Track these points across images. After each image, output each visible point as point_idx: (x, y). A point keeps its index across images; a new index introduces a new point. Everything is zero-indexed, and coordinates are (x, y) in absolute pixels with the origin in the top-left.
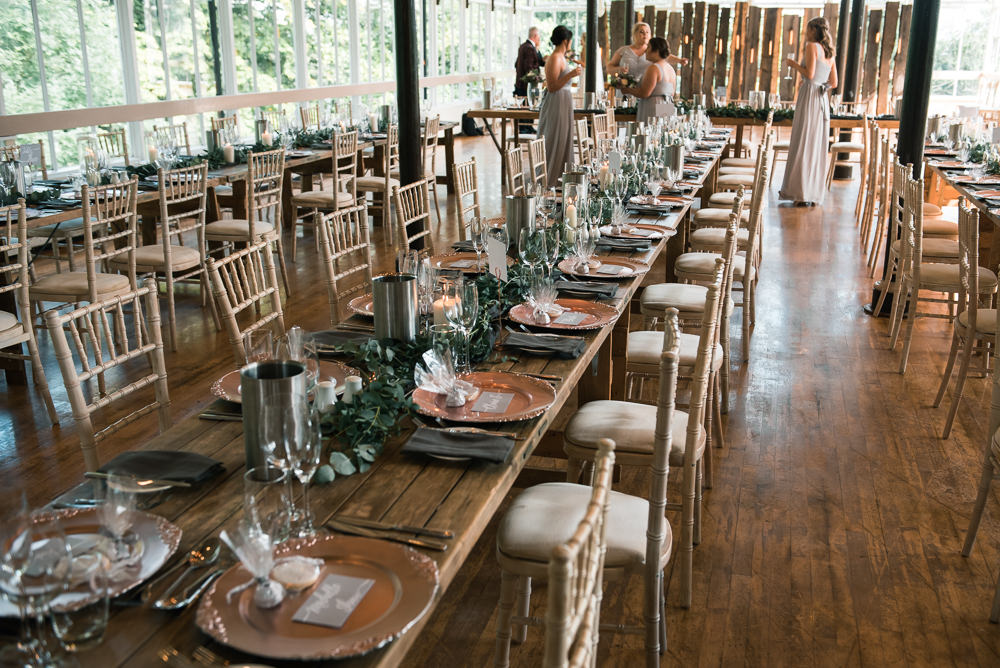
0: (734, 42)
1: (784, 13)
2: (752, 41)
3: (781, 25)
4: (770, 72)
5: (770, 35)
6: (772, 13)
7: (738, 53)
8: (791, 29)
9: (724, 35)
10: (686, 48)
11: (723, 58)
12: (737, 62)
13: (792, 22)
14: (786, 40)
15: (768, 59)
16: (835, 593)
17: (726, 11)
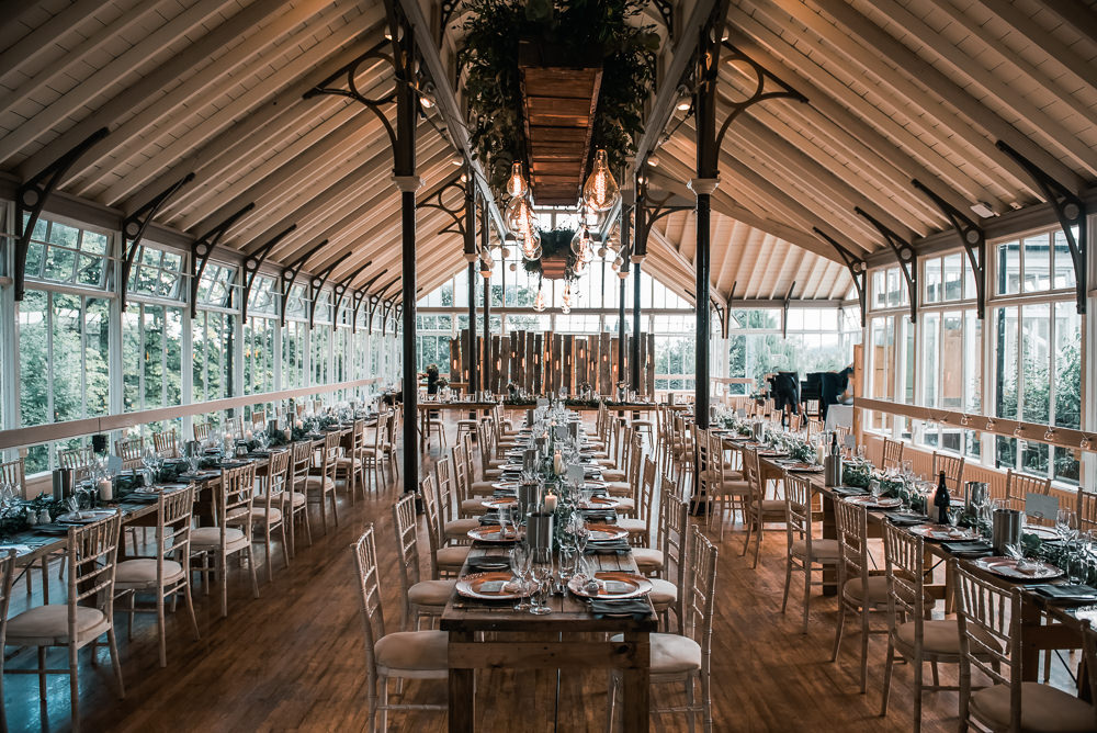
0: (546, 356)
1: (576, 338)
2: (557, 356)
3: (574, 345)
4: (570, 375)
5: (568, 352)
6: (569, 338)
7: (548, 363)
8: (581, 348)
9: (538, 352)
10: (514, 360)
11: (538, 367)
12: (548, 370)
13: (581, 344)
14: (578, 355)
15: (568, 367)
16: (734, 632)
17: (539, 337)
